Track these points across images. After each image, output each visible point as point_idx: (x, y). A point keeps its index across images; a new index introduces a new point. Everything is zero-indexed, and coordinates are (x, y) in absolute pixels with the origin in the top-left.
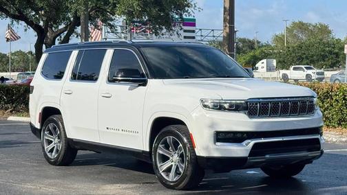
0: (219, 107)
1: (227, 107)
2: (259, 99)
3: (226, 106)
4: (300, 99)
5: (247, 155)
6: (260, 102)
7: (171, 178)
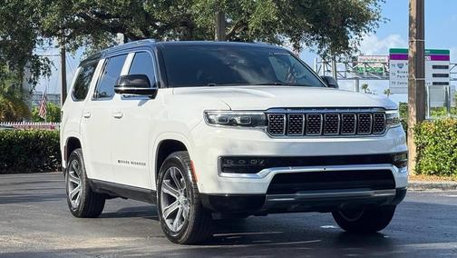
0: (228, 122)
1: (239, 122)
2: (286, 108)
3: (238, 120)
4: (359, 111)
5: (265, 191)
6: (287, 114)
7: (175, 226)
